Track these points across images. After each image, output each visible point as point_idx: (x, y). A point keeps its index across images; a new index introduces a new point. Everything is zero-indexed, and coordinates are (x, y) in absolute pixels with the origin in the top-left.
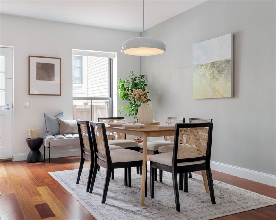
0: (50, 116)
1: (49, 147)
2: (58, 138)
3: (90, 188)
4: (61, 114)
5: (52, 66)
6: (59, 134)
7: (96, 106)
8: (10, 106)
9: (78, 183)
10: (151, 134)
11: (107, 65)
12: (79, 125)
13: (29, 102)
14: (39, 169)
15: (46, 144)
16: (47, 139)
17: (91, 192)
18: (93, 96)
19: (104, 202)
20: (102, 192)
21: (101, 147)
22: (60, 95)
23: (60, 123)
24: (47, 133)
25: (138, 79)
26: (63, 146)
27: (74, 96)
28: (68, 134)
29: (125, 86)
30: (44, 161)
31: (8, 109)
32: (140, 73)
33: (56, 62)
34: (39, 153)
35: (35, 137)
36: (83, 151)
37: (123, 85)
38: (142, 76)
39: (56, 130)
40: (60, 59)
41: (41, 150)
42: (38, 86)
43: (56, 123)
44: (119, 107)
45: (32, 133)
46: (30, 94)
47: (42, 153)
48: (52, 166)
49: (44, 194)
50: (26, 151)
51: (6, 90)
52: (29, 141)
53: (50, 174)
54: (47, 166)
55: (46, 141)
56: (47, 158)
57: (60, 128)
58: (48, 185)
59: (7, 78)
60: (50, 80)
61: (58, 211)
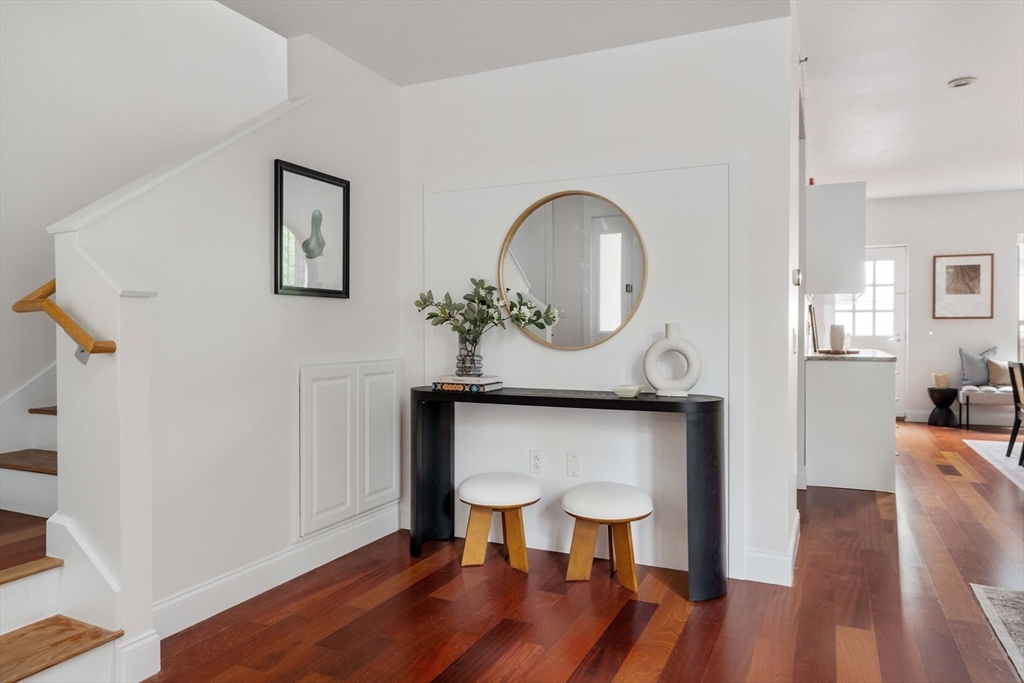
0: (971, 354)
1: (967, 404)
2: (985, 391)
4: (993, 350)
5: (976, 269)
6: (986, 384)
8: (902, 337)
9: (1008, 455)
12: (1011, 369)
13: (934, 330)
15: (962, 399)
16: (964, 390)
22: (992, 317)
23: (989, 365)
24: (964, 380)
26: (991, 405)
28: (1001, 384)
30: (960, 426)
31: (899, 341)
33: (984, 263)
34: (950, 412)
35: (943, 386)
39: (981, 376)
40: (992, 255)
41: (954, 407)
42: (952, 303)
43: (982, 365)
45: (937, 378)
46: (934, 317)
47: (956, 413)
48: (972, 434)
49: (951, 458)
50: (928, 407)
51: (895, 311)
52: (933, 392)
53: (964, 441)
54: (964, 432)
55: (961, 393)
56: (964, 422)
57: (989, 374)
58: (959, 452)
59: (897, 293)
60: (972, 292)
61: (967, 473)
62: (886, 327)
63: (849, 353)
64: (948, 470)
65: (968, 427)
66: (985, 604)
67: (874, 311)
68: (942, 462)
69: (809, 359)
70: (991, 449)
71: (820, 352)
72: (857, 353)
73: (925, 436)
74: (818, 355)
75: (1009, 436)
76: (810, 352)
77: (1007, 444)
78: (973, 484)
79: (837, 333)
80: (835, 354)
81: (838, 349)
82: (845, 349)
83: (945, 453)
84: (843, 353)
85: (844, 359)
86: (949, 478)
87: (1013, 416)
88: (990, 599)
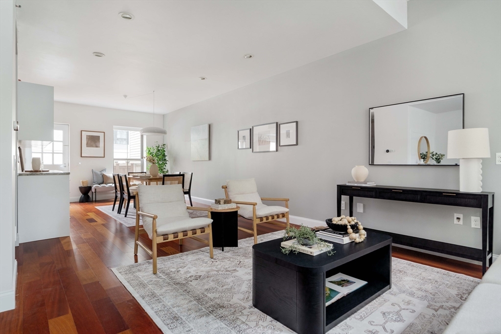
0: (96, 171)
1: (95, 192)
2: (103, 186)
3: (119, 212)
4: (105, 170)
5: (98, 137)
6: (103, 183)
7: (136, 164)
8: (67, 165)
9: (113, 210)
10: (153, 180)
11: (140, 140)
12: (114, 177)
13: (81, 162)
14: (88, 206)
15: (93, 190)
16: (94, 187)
17: (120, 213)
18: (129, 158)
19: (126, 216)
20: (125, 213)
21: (125, 189)
22: (104, 157)
23: (103, 176)
24: (94, 183)
25: (160, 146)
26: (106, 191)
27: (115, 157)
28: (109, 183)
29: (151, 151)
30: (92, 201)
31: (65, 167)
32: (163, 142)
33: (101, 135)
34: (88, 196)
35: (85, 185)
36: (116, 192)
37: (149, 151)
38: (164, 145)
39: (101, 181)
40: (104, 133)
41: (90, 194)
42: (88, 151)
43: (101, 176)
44: (147, 166)
45: (83, 182)
46: (81, 156)
47: (91, 196)
48: (97, 204)
49: (92, 215)
50: (79, 195)
51: (64, 153)
52: (81, 188)
53: (96, 207)
54: (94, 204)
55: (93, 188)
56: (94, 199)
57: (104, 180)
58: (94, 212)
59: (64, 146)
60: (97, 147)
61: (99, 220)
62: (59, 160)
63: (43, 171)
64: (91, 220)
65: (96, 201)
66: (119, 276)
67: (53, 153)
68: (88, 217)
69: (20, 175)
70: (106, 209)
71: (26, 171)
72: (48, 171)
73: (79, 208)
74: (24, 172)
75: (113, 203)
76: (20, 171)
77: (113, 206)
78: (102, 224)
79: (36, 162)
80: (35, 172)
81: (37, 169)
82: (41, 169)
83: (88, 214)
84: (40, 171)
85: (42, 174)
86: (92, 224)
87: (115, 195)
88: (120, 273)
